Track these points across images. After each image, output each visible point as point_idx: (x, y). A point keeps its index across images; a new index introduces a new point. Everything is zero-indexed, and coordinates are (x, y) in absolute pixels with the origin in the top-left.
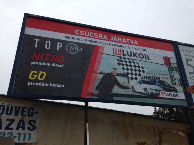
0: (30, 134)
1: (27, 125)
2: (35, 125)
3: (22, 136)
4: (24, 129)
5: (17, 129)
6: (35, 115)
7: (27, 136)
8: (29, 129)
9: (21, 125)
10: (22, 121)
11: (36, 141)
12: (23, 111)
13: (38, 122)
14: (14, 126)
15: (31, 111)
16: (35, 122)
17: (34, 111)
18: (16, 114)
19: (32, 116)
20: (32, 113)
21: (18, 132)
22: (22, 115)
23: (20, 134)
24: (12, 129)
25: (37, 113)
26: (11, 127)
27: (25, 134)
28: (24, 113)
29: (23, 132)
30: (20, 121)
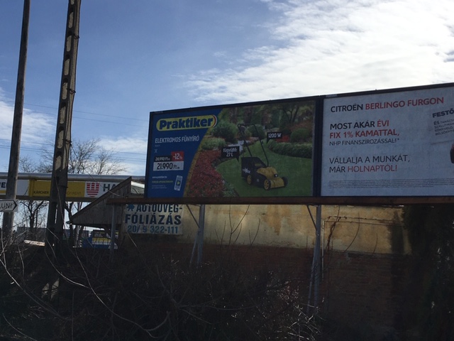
0: (176, 228)
1: (174, 220)
2: (180, 220)
4: (172, 223)
5: (167, 223)
6: (180, 210)
8: (175, 223)
9: (169, 220)
11: (181, 233)
12: (170, 208)
13: (182, 217)
14: (164, 221)
15: (176, 207)
16: (180, 217)
17: (179, 207)
18: (165, 211)
19: (177, 211)
20: (177, 209)
21: (168, 226)
23: (169, 227)
24: (163, 223)
25: (181, 208)
26: (162, 222)
27: (173, 228)
28: (171, 210)
29: (171, 226)
30: (169, 216)
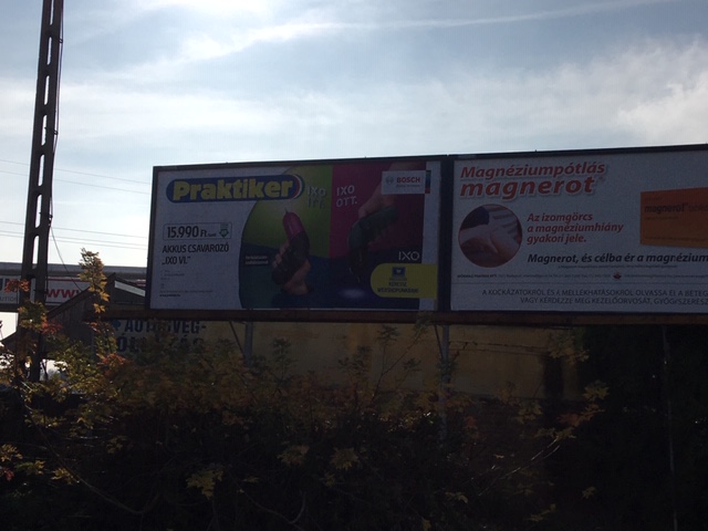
6: (202, 330)
12: (185, 326)
17: (200, 325)
18: (177, 330)
19: (197, 332)
20: (197, 328)
22: (184, 331)
25: (204, 327)
28: (187, 329)
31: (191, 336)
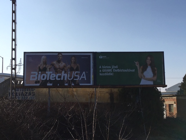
3: (31, 98)
7: (32, 98)
8: (32, 95)
9: (30, 94)
10: (30, 93)
12: (30, 89)
14: (28, 94)
15: (33, 89)
16: (34, 93)
18: (28, 91)
19: (33, 91)
24: (27, 96)
25: (35, 90)
27: (31, 97)
30: (29, 93)
31: (31, 92)
